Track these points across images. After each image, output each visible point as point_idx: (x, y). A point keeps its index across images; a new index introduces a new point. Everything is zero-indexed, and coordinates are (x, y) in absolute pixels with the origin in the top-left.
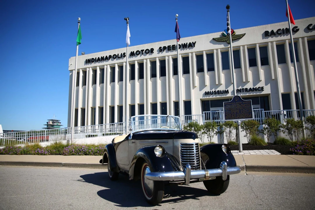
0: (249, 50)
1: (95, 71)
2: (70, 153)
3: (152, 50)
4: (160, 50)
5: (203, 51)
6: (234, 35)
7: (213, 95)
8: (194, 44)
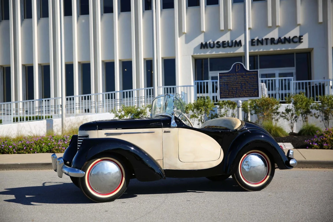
7: (215, 49)
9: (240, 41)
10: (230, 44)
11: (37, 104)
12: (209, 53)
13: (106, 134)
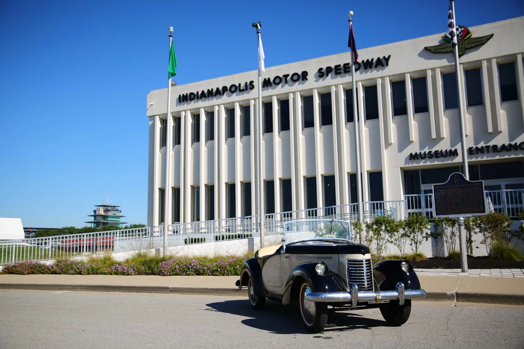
0: (500, 67)
1: (196, 118)
2: (171, 271)
3: (305, 75)
4: (321, 74)
5: (404, 74)
6: (469, 38)
7: (427, 159)
8: (387, 60)
9: (456, 150)
10: (444, 154)
11: (239, 222)
12: (419, 164)
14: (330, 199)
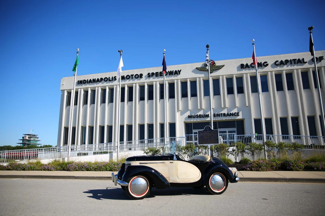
0: (227, 79)
1: (86, 92)
2: (74, 169)
4: (149, 76)
5: (187, 79)
6: (215, 65)
7: (196, 118)
8: (180, 71)
9: (208, 114)
10: (203, 116)
11: (105, 145)
12: (192, 120)
13: (140, 163)
14: (151, 135)
